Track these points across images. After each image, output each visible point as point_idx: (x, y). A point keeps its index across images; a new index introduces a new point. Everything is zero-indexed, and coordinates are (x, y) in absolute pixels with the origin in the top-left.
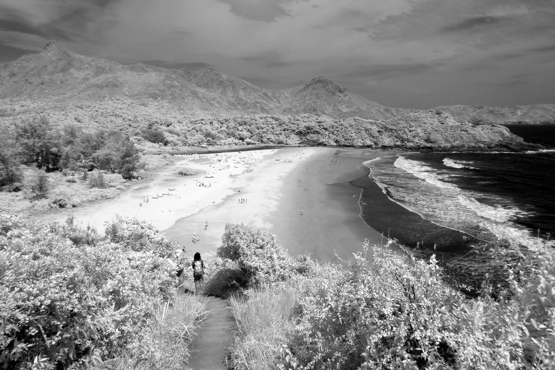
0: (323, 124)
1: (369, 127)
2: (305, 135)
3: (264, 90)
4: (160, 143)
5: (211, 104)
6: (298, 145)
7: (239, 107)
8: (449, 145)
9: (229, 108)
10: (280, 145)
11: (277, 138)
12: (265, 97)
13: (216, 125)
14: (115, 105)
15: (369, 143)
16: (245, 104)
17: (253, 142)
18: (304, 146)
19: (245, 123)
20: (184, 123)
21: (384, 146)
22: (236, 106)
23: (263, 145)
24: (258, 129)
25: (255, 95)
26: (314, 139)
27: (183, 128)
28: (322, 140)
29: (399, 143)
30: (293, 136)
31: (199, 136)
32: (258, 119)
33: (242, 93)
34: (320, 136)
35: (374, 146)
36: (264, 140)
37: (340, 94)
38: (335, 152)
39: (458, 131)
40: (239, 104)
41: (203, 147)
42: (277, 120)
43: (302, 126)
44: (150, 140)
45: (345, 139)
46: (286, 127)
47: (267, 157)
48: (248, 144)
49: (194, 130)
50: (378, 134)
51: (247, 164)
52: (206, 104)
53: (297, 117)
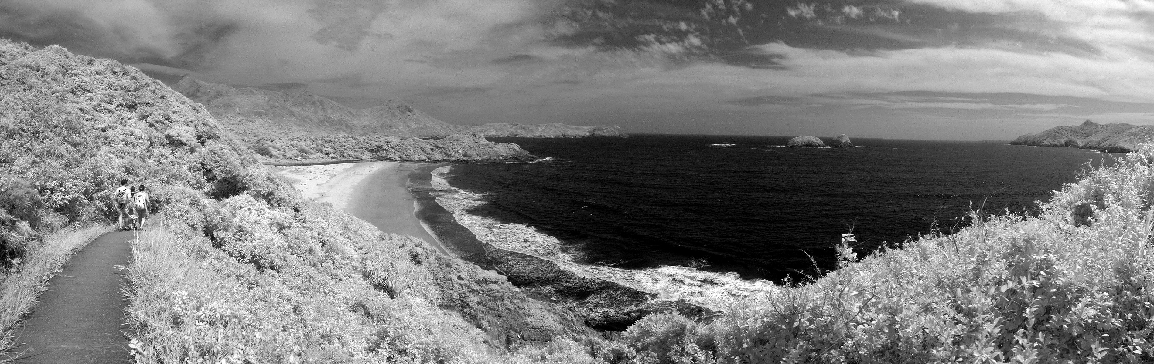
0: (390, 143)
1: (424, 146)
2: (376, 152)
3: (349, 109)
4: (267, 156)
5: (305, 121)
6: (370, 160)
7: (327, 124)
8: (480, 159)
9: (319, 125)
10: (357, 160)
11: (355, 154)
12: (350, 115)
13: (309, 142)
14: (229, 121)
15: (423, 158)
16: (333, 121)
17: (336, 157)
18: (375, 161)
19: (331, 142)
20: (284, 140)
21: (436, 160)
22: (324, 123)
23: (344, 159)
24: (341, 146)
25: (342, 113)
26: (383, 155)
27: (283, 144)
28: (389, 156)
29: (445, 158)
30: (366, 152)
31: (295, 151)
32: (341, 138)
33: (330, 112)
34: (388, 153)
35: (427, 160)
36: (345, 155)
37: (409, 113)
38: (398, 166)
39: (487, 148)
40: (327, 121)
41: (298, 160)
42: (356, 139)
43: (374, 145)
44: (259, 153)
45: (406, 155)
46: (361, 146)
47: (346, 170)
48: (332, 158)
49: (291, 146)
50: (430, 151)
51: (330, 175)
52: (302, 121)
53: (370, 138)
